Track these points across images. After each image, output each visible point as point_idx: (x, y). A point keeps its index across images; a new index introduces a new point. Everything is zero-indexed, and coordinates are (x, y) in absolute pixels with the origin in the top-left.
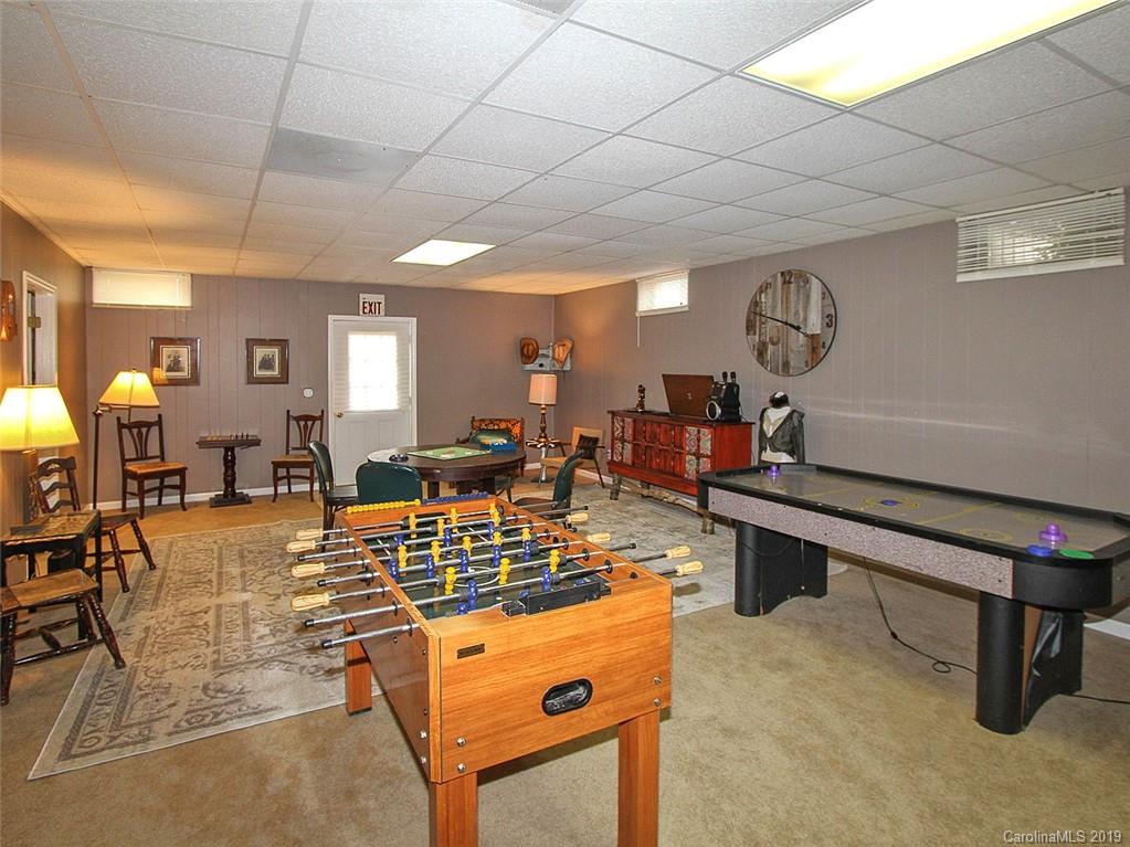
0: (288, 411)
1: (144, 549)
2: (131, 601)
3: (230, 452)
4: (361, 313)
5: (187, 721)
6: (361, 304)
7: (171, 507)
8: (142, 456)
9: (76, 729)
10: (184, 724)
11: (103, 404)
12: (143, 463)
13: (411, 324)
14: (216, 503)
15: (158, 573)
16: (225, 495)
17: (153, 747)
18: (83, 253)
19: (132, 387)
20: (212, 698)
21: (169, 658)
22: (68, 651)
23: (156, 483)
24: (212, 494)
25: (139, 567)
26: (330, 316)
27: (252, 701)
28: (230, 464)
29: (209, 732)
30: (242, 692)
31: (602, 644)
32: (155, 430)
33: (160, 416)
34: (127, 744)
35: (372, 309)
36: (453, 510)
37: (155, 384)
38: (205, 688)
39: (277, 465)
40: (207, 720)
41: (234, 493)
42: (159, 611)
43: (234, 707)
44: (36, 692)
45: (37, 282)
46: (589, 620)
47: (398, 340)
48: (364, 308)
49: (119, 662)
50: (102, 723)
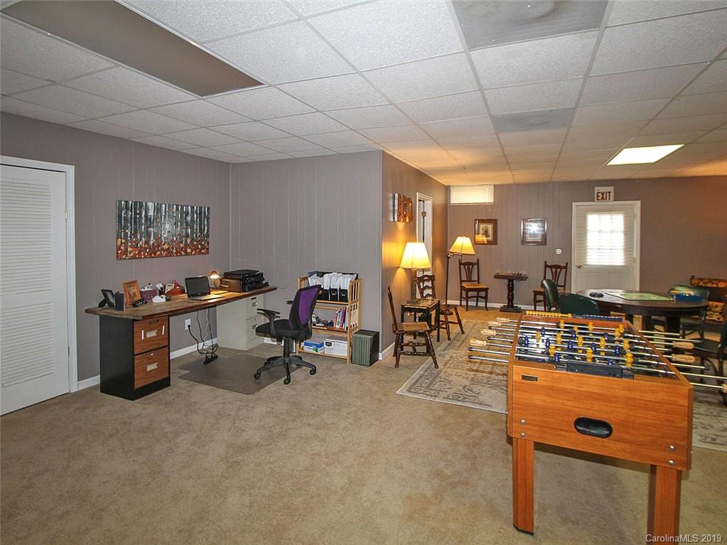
0: (546, 262)
1: (460, 322)
2: (449, 344)
3: (512, 281)
4: (596, 199)
5: (453, 396)
6: (596, 194)
7: (481, 308)
8: (469, 280)
9: (415, 384)
10: (451, 396)
11: (451, 252)
12: (470, 283)
13: (637, 205)
14: (502, 310)
15: (464, 336)
16: (508, 306)
17: (437, 400)
18: (446, 180)
19: (463, 244)
20: (466, 391)
21: (455, 370)
22: (419, 354)
23: (475, 294)
24: (502, 305)
25: (458, 332)
26: (574, 203)
27: (481, 398)
28: (511, 289)
29: (459, 403)
30: (478, 394)
31: (621, 405)
32: (475, 267)
33: (478, 260)
34: (428, 395)
35: (603, 197)
36: (591, 323)
37: (475, 243)
38: (465, 387)
39: (536, 293)
40: (460, 399)
41: (512, 306)
42: (459, 351)
43: (473, 398)
44: (407, 367)
45: (423, 196)
46: (612, 388)
47: (625, 217)
48: (598, 196)
49: (436, 366)
50: (423, 385)
